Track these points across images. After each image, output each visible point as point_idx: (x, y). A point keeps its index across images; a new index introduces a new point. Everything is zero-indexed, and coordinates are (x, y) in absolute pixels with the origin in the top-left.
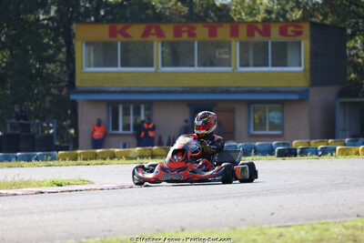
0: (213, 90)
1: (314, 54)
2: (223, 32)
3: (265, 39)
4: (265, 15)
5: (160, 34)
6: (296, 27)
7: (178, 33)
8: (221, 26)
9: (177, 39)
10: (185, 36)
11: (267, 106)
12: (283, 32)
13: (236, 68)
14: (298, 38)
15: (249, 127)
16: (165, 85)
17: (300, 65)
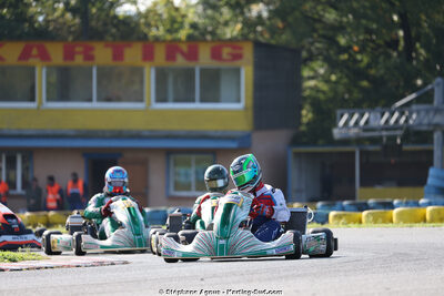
0: (119, 135)
1: (259, 86)
2: (133, 54)
3: (190, 64)
4: (191, 31)
5: (44, 56)
6: (234, 48)
7: (69, 55)
8: (129, 46)
9: (69, 63)
10: (79, 60)
11: (193, 158)
12: (216, 55)
13: (149, 104)
14: (237, 63)
15: (167, 187)
16: (50, 127)
17: (238, 101)
